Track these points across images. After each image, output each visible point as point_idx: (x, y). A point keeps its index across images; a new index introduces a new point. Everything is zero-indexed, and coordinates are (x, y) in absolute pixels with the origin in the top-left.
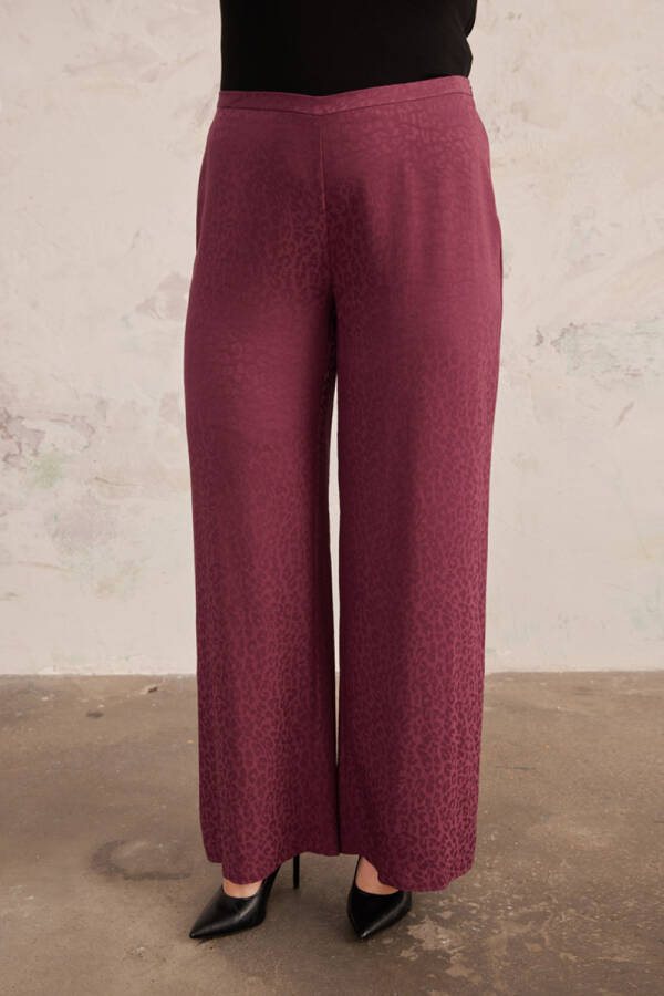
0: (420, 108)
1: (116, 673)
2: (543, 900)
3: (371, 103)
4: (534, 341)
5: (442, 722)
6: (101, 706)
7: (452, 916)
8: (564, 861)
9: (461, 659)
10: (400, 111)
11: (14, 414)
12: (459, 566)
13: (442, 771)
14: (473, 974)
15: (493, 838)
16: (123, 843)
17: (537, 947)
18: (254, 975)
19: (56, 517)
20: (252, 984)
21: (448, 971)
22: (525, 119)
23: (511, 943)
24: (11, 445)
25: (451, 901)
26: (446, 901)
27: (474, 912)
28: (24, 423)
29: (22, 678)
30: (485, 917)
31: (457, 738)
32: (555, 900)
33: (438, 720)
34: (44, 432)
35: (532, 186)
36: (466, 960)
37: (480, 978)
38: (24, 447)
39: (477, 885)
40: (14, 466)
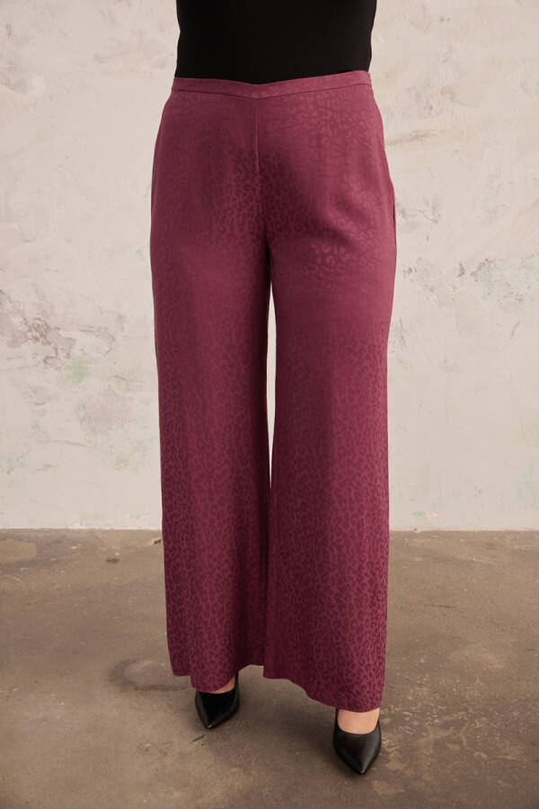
0: (333, 95)
1: (130, 528)
2: (462, 710)
3: (297, 90)
4: (458, 272)
5: (355, 577)
6: (117, 554)
7: (391, 723)
8: (478, 680)
9: (371, 528)
10: (319, 97)
11: (52, 326)
12: (368, 452)
13: (356, 616)
14: (408, 768)
15: (422, 661)
16: (134, 661)
17: (457, 748)
18: (235, 766)
19: (84, 406)
20: (234, 773)
21: (387, 766)
22: (452, 99)
23: (437, 744)
24: (49, 350)
25: (390, 710)
26: (386, 710)
27: (407, 719)
28: (60, 332)
29: (56, 531)
30: (416, 723)
31: (369, 591)
32: (471, 711)
33: (351, 575)
34: (75, 340)
35: (457, 152)
36: (400, 756)
37: (413, 771)
38: (59, 351)
39: (410, 698)
40: (51, 365)
